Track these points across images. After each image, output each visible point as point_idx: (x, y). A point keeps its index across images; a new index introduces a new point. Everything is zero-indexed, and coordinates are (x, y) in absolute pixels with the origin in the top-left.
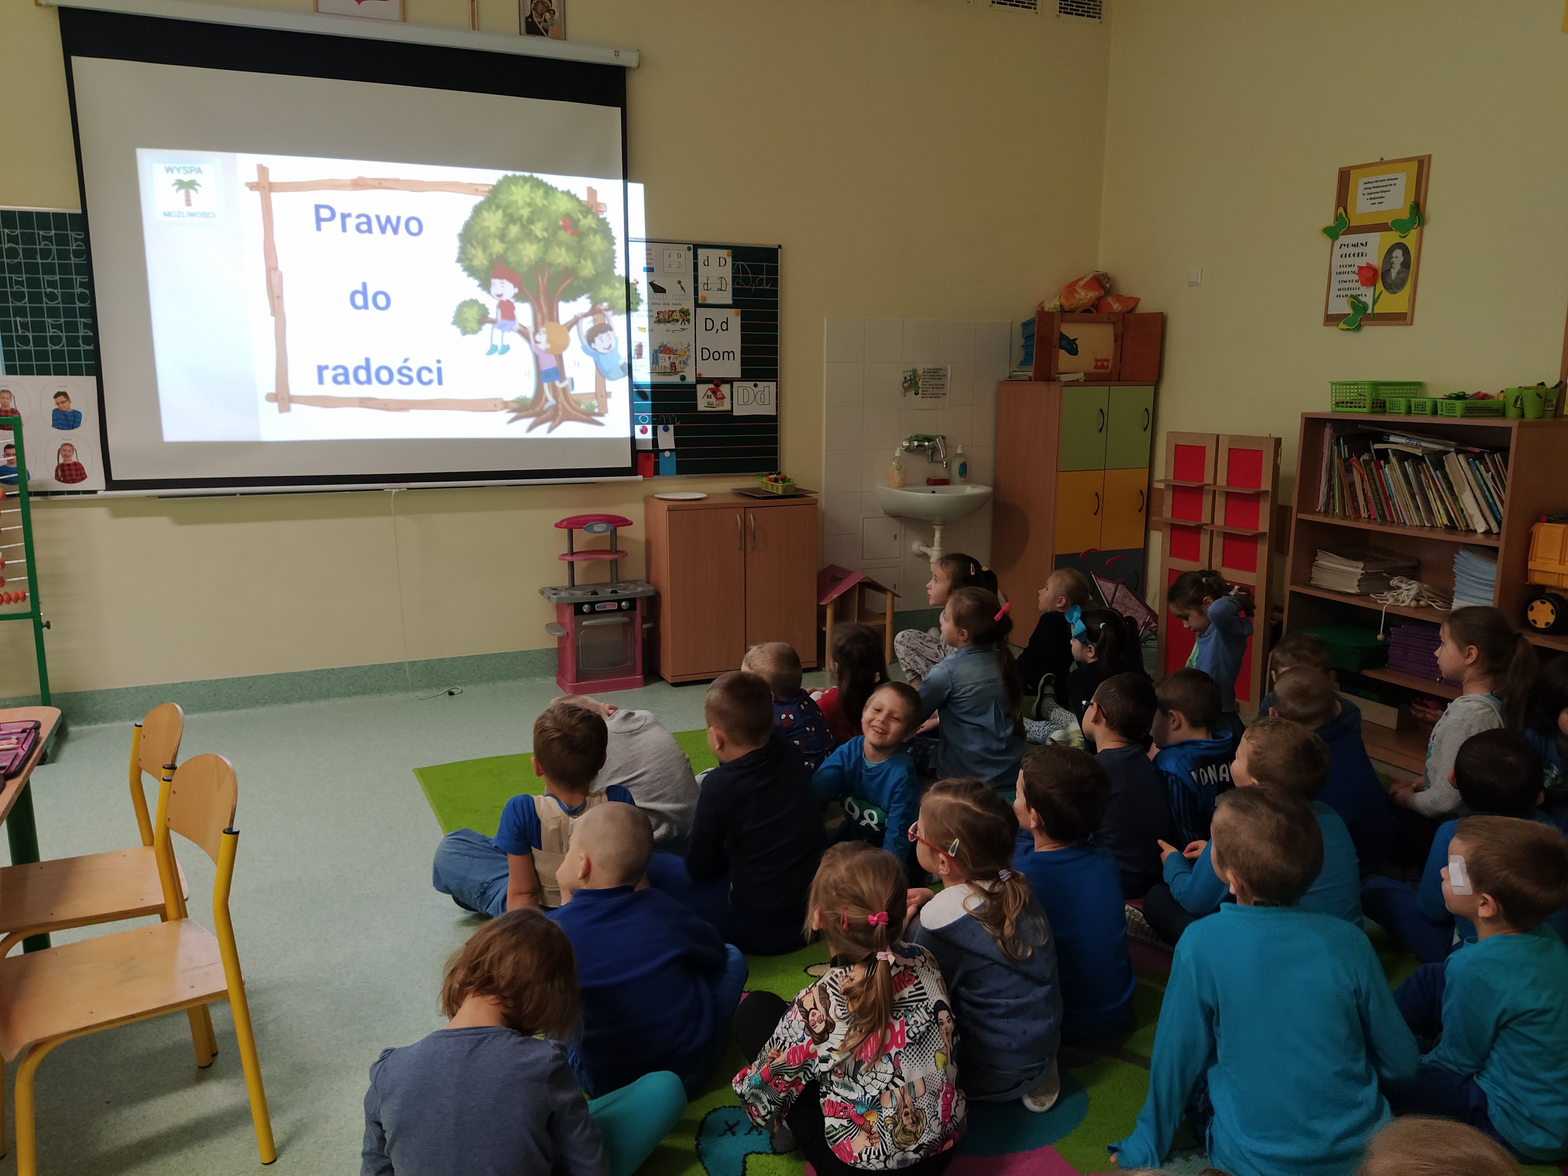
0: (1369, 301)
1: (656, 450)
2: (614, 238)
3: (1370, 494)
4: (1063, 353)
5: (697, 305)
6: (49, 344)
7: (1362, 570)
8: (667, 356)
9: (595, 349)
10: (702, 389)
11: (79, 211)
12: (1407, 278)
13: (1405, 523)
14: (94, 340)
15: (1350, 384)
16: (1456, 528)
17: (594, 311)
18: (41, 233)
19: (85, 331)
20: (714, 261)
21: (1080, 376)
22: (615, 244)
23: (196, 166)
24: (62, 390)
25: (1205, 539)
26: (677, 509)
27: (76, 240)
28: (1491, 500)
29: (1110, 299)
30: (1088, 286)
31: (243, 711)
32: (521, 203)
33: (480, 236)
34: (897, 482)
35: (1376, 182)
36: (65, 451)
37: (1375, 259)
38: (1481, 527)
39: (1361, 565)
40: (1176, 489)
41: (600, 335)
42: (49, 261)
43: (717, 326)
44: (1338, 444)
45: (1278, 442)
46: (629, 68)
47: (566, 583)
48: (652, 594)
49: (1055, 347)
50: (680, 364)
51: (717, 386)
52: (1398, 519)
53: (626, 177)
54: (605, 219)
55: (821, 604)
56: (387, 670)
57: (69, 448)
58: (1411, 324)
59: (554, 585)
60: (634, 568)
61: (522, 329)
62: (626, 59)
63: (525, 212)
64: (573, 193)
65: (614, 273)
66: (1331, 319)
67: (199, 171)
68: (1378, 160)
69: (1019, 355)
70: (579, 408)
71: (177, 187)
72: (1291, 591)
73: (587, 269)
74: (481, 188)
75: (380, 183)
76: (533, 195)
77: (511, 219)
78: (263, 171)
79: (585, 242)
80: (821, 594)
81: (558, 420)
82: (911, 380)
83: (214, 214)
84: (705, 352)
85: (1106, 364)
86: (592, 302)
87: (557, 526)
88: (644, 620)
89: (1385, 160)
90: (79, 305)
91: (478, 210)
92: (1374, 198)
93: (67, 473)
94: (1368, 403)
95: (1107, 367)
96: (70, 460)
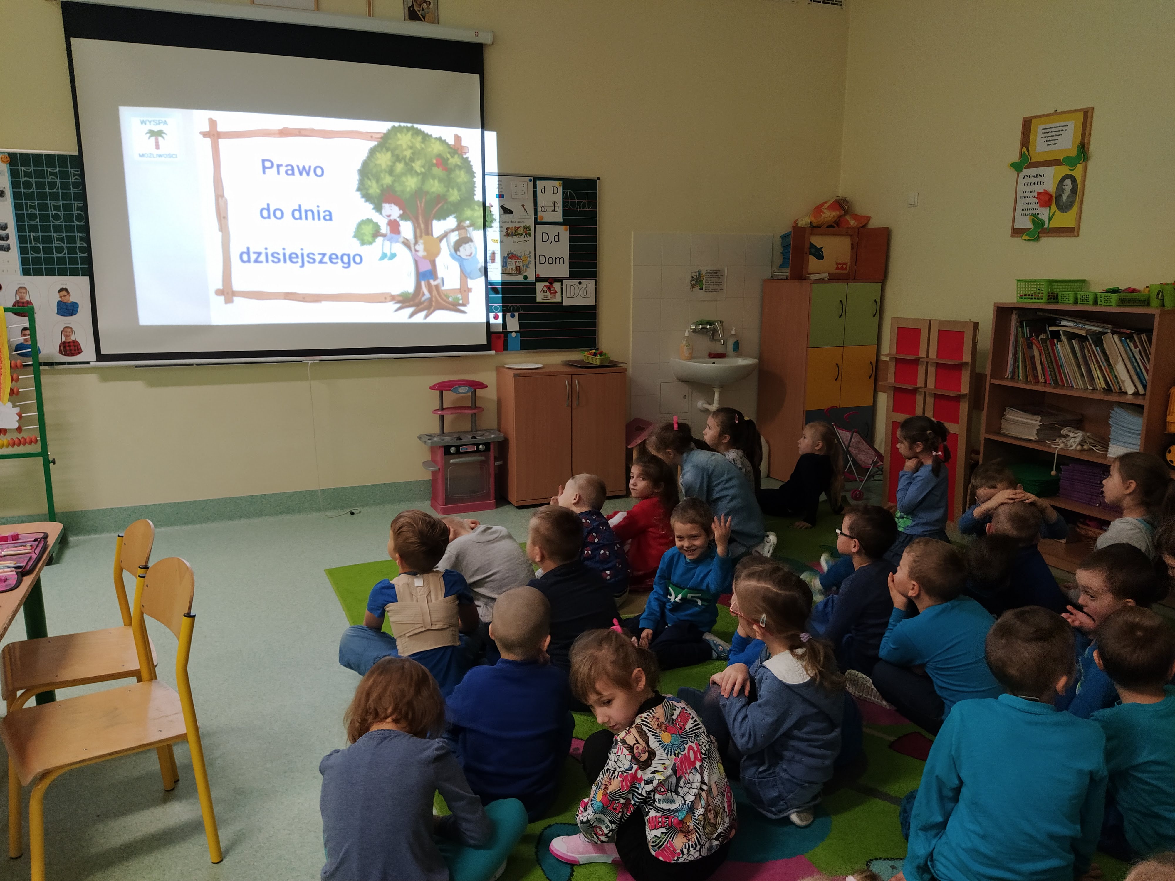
0: (1045, 218)
1: (505, 332)
2: (474, 173)
3: (1046, 364)
4: (812, 260)
5: (536, 223)
6: (55, 253)
7: (1040, 422)
8: (513, 261)
9: (460, 256)
10: (539, 286)
11: (77, 154)
12: (1075, 200)
13: (1072, 387)
14: (88, 249)
15: (1031, 282)
16: (1112, 390)
17: (459, 228)
18: (49, 170)
19: (81, 243)
20: (549, 190)
21: (825, 275)
22: (475, 177)
23: (163, 119)
24: (64, 287)
25: (919, 399)
26: (520, 376)
27: (75, 175)
28: (1138, 370)
29: (848, 217)
30: (832, 207)
31: (198, 526)
32: (404, 146)
33: (374, 171)
34: (687, 355)
35: (1051, 128)
36: (66, 332)
37: (1050, 186)
38: (1131, 390)
39: (1039, 418)
40: (898, 361)
41: (464, 245)
42: (54, 191)
43: (551, 238)
44: (1022, 327)
45: (976, 325)
46: (486, 44)
47: (438, 431)
48: (502, 439)
49: (806, 254)
50: (524, 267)
51: (551, 283)
52: (1067, 384)
53: (483, 127)
54: (467, 158)
55: (629, 447)
56: (304, 496)
57: (69, 330)
58: (1078, 236)
59: (428, 433)
60: (489, 420)
61: (406, 241)
62: (484, 38)
63: (408, 153)
64: (443, 139)
65: (474, 199)
66: (1017, 232)
67: (165, 123)
68: (1053, 111)
69: (779, 260)
70: (447, 300)
71: (149, 135)
72: (986, 439)
73: (454, 196)
74: (375, 136)
75: (300, 132)
76: (413, 140)
77: (397, 158)
78: (213, 123)
79: (452, 176)
80: (628, 441)
81: (432, 309)
82: (697, 278)
83: (176, 155)
84: (542, 258)
85: (844, 266)
86: (457, 221)
87: (431, 388)
88: (496, 459)
89: (1058, 111)
90: (76, 223)
91: (372, 152)
92: (1050, 141)
93: (68, 348)
94: (1045, 296)
95: (845, 269)
96: (70, 339)
